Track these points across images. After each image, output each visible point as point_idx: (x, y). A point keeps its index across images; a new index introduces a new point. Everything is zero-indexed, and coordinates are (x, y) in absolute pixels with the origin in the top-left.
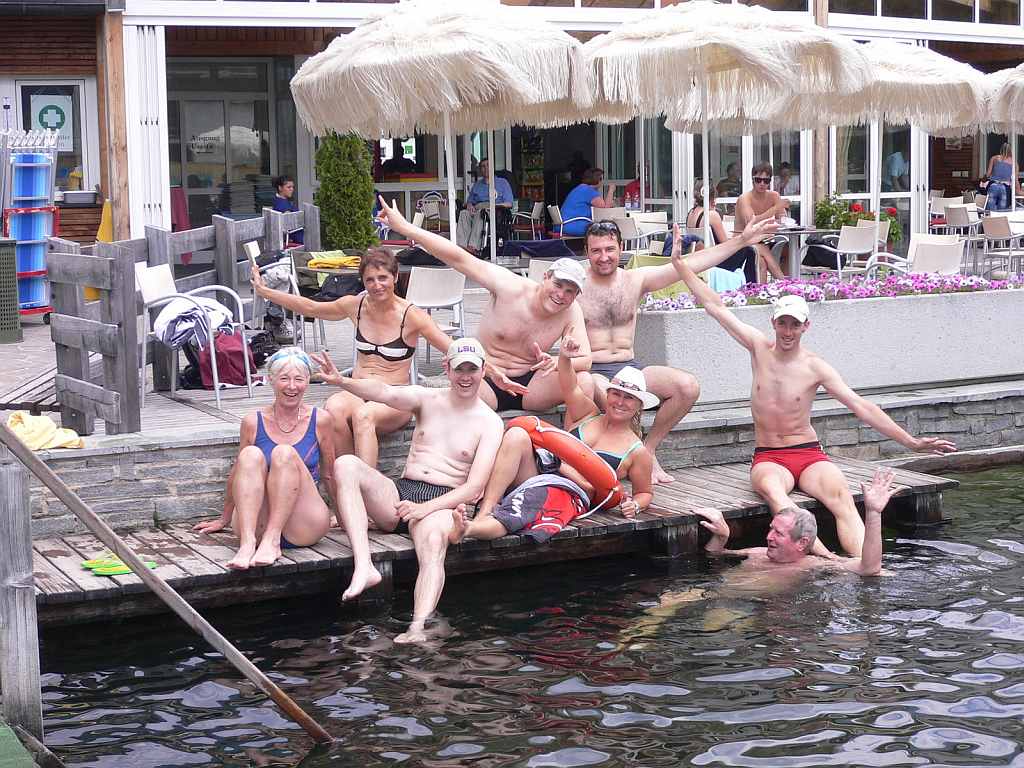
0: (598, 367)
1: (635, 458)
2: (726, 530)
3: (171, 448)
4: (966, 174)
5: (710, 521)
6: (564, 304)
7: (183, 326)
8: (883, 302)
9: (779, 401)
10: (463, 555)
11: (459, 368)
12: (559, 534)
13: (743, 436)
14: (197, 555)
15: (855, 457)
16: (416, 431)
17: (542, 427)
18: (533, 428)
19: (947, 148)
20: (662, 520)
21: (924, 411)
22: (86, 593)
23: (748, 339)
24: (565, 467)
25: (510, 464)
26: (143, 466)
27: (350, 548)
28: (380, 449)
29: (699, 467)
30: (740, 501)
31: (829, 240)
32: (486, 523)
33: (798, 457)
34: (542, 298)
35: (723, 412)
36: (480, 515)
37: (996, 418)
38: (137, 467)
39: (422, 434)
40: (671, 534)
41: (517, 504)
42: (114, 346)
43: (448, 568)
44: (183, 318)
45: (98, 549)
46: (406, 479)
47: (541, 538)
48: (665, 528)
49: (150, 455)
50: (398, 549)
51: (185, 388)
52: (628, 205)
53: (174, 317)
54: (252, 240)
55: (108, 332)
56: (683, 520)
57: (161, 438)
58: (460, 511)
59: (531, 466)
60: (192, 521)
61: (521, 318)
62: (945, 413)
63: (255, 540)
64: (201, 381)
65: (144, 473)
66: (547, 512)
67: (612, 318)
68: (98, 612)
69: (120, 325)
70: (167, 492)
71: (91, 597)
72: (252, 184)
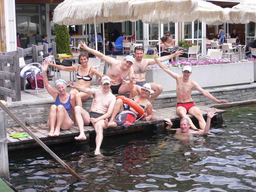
0: (137, 83)
1: (148, 106)
2: (171, 124)
3: (30, 105)
4: (213, 34)
5: (168, 122)
6: (129, 67)
7: (28, 73)
8: (205, 66)
9: (184, 92)
10: (107, 131)
11: (105, 84)
12: (130, 125)
13: (172, 100)
14: (39, 133)
15: (199, 105)
16: (93, 100)
17: (126, 99)
18: (123, 99)
19: (208, 28)
20: (156, 122)
21: (216, 93)
22: (12, 143)
23: (175, 77)
24: (131, 108)
25: (118, 108)
26: (23, 110)
27: (79, 130)
28: (83, 104)
29: (161, 108)
30: (174, 117)
31: (186, 50)
32: (112, 123)
33: (188, 106)
34: (123, 66)
35: (168, 94)
36: (110, 121)
37: (233, 95)
38: (21, 110)
39: (95, 100)
40: (158, 125)
41: (120, 118)
42: (14, 78)
43: (104, 134)
44: (28, 71)
45: (13, 131)
46: (91, 112)
47: (126, 127)
48: (156, 123)
49: (25, 107)
50: (91, 130)
51: (27, 89)
52: (132, 42)
53: (26, 71)
54: (41, 51)
55: (12, 75)
56: (161, 122)
57: (27, 102)
58: (106, 120)
59: (123, 109)
60: (36, 124)
61: (118, 71)
62: (221, 94)
63: (54, 129)
64: (31, 87)
65: (23, 111)
66: (127, 120)
67: (140, 71)
68: (14, 147)
69: (15, 73)
70: (29, 116)
71: (13, 144)
72: (35, 37)
